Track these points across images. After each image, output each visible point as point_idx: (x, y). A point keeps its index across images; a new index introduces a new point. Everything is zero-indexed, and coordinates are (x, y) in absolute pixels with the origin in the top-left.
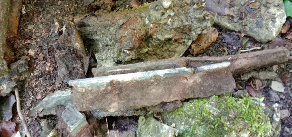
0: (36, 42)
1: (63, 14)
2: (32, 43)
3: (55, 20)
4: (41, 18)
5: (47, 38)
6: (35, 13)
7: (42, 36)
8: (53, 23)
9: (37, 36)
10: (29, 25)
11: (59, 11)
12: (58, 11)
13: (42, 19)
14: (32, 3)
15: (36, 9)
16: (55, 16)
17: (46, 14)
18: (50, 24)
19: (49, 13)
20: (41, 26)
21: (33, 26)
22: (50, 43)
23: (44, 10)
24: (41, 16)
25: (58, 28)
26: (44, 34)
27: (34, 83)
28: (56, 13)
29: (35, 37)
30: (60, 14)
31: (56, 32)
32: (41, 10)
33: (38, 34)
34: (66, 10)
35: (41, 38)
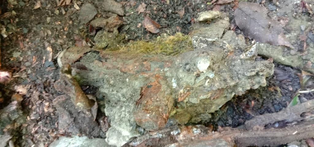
0: (27, 74)
1: (55, 35)
2: (22, 77)
3: (47, 44)
4: (28, 42)
5: (40, 68)
6: (19, 36)
7: (33, 66)
8: (44, 48)
9: (27, 67)
10: (15, 52)
11: (50, 31)
12: (48, 31)
13: (30, 43)
14: (13, 22)
15: (20, 30)
16: (45, 38)
17: (34, 36)
18: (41, 50)
19: (37, 35)
20: (29, 53)
21: (19, 54)
22: (44, 74)
23: (29, 31)
24: (27, 40)
25: (51, 54)
26: (35, 63)
27: (33, 129)
28: (46, 34)
29: (25, 68)
30: (52, 35)
31: (50, 60)
32: (25, 31)
33: (27, 64)
34: (58, 29)
35: (32, 69)
